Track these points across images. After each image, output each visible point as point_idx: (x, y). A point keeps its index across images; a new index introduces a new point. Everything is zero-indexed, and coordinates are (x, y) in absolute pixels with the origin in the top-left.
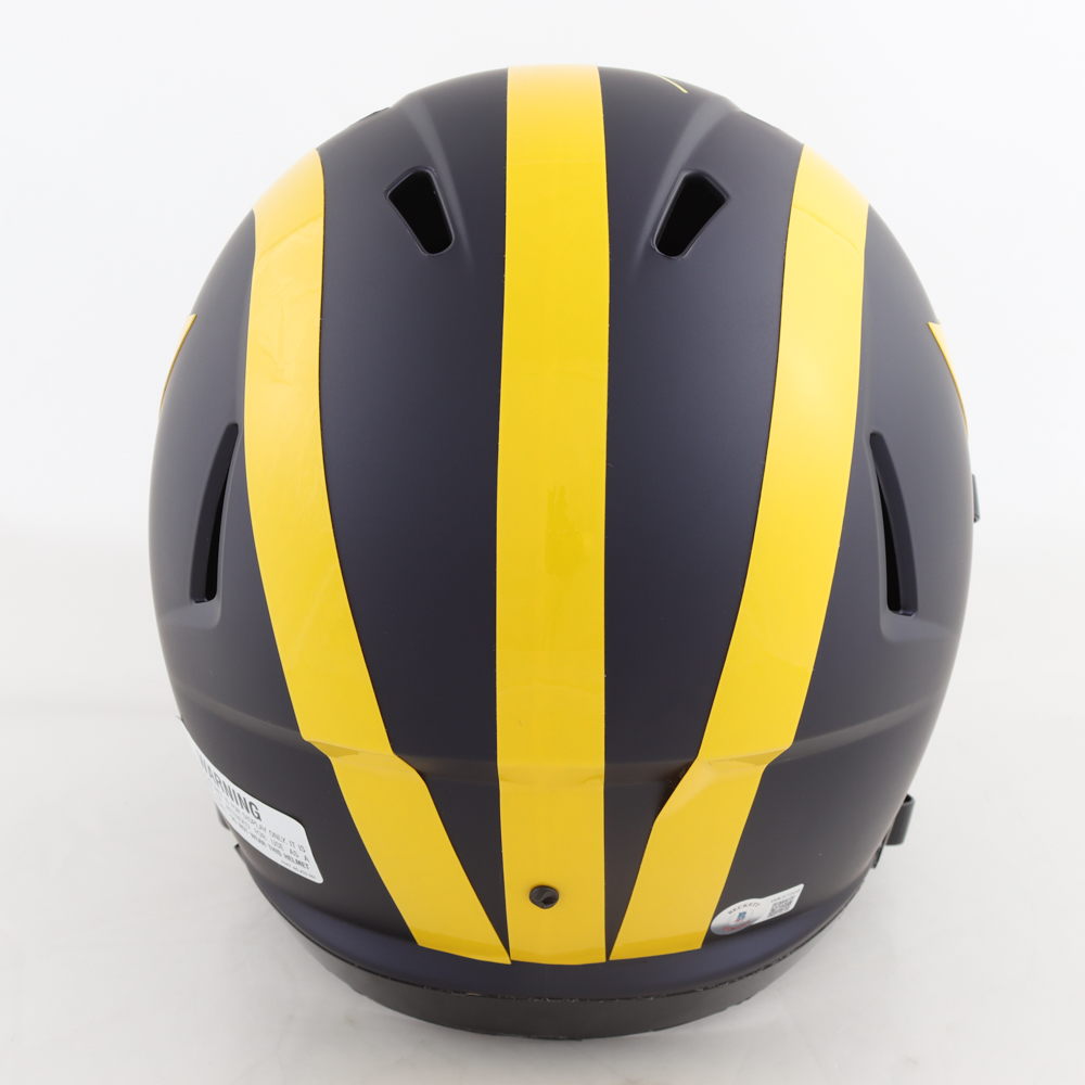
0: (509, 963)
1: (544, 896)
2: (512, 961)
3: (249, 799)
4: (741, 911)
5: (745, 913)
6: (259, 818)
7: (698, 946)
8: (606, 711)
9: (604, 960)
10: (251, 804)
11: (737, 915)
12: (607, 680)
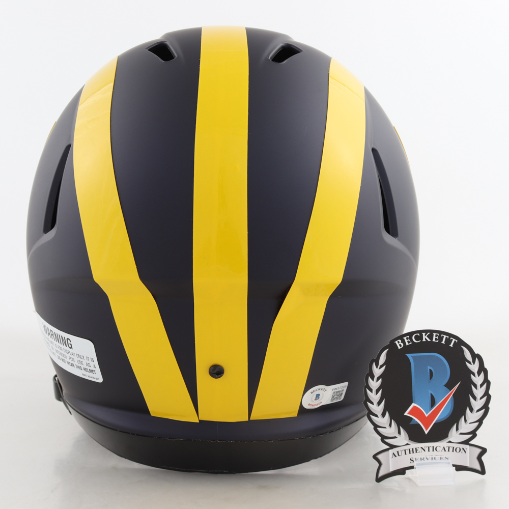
0: (198, 422)
1: (217, 371)
2: (199, 420)
3: (66, 335)
4: (316, 393)
5: (319, 395)
6: (71, 348)
7: (295, 414)
8: (248, 252)
9: (247, 420)
10: (68, 339)
11: (315, 396)
12: (249, 235)
